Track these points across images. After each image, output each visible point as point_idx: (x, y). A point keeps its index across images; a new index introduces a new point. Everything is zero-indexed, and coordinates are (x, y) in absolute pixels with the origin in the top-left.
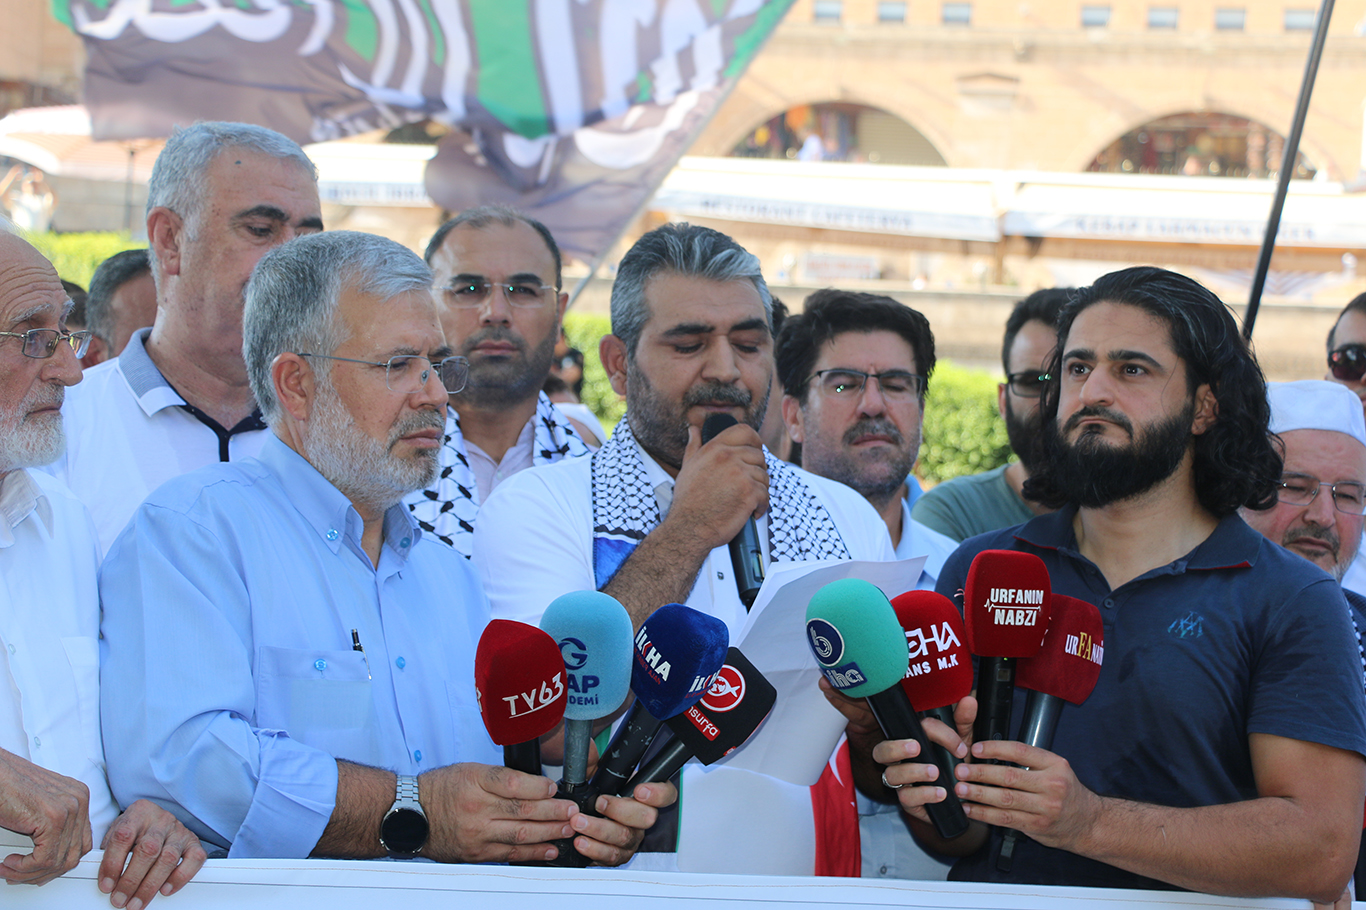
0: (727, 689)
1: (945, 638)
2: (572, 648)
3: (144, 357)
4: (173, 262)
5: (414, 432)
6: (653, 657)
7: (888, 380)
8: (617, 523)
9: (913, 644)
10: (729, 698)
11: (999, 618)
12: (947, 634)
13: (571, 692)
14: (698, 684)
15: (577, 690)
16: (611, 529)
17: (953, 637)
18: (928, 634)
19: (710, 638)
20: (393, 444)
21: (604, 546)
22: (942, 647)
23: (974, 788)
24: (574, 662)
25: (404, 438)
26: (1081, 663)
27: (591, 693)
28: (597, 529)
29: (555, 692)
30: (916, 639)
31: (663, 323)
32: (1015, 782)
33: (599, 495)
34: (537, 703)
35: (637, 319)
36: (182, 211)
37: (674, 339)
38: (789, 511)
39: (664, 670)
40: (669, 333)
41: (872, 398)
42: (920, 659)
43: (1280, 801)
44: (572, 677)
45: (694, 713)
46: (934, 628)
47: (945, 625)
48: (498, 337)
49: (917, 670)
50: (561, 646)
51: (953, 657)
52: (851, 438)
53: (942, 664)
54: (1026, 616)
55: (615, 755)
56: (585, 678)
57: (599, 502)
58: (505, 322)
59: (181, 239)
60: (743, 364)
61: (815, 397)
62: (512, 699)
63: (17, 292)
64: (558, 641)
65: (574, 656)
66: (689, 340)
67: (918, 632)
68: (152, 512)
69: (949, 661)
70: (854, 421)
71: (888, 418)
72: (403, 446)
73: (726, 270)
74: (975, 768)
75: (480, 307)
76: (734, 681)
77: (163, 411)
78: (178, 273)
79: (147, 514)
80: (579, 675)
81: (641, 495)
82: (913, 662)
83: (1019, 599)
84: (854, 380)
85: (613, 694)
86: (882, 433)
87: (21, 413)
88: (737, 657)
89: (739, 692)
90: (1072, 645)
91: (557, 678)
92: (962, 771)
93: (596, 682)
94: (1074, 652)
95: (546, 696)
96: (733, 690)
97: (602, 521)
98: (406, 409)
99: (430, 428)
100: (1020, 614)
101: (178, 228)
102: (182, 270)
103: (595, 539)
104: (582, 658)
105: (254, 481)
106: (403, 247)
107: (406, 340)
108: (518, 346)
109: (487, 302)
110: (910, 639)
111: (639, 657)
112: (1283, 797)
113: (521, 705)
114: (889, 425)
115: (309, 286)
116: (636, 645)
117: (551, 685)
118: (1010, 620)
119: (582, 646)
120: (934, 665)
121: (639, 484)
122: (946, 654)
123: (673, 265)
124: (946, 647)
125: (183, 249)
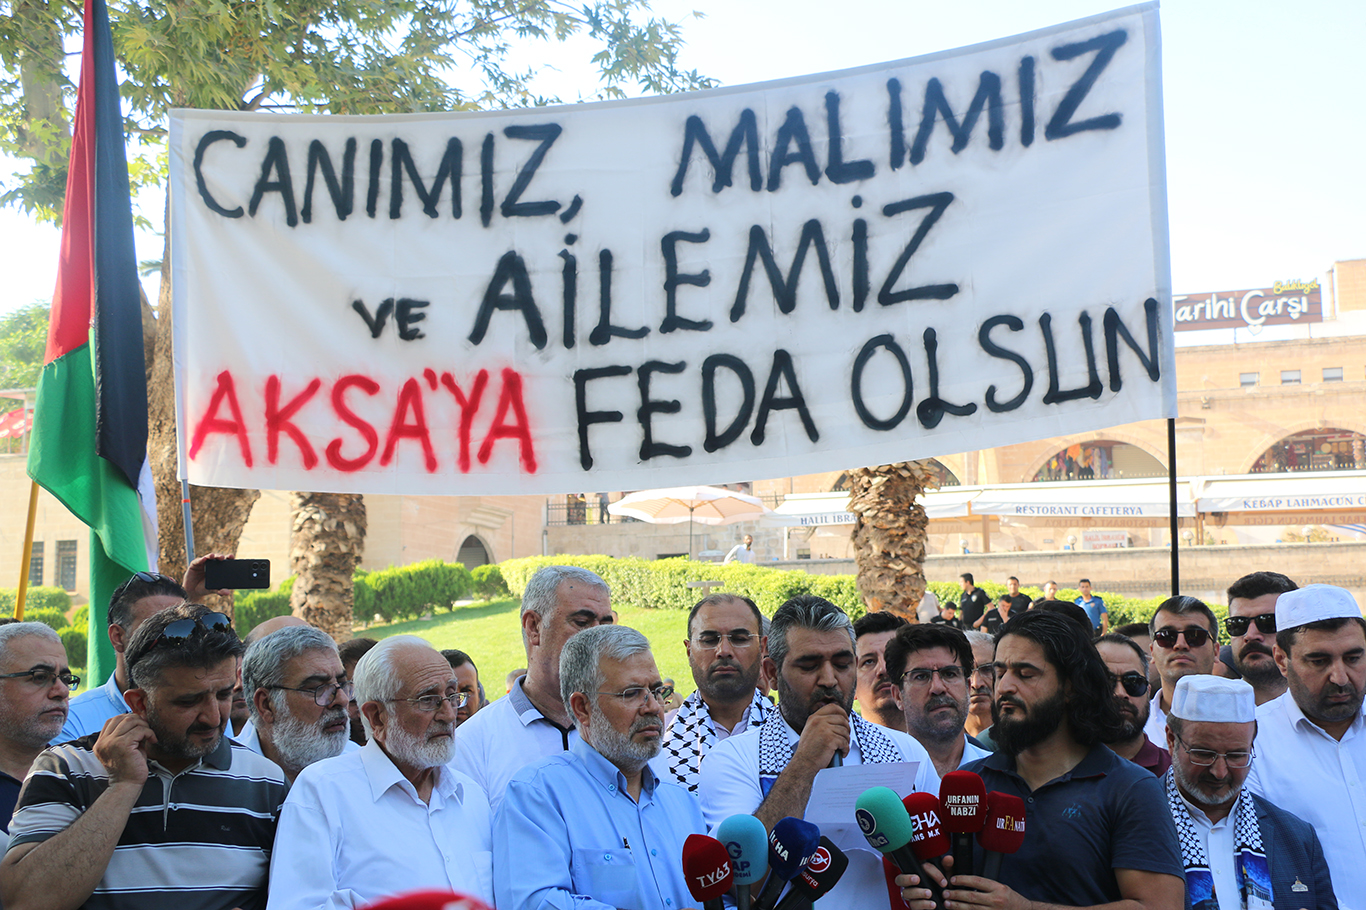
0: (821, 860)
1: (932, 820)
2: (734, 847)
3: (521, 692)
4: (536, 639)
5: (642, 728)
6: (779, 847)
7: (947, 673)
8: (773, 768)
9: (915, 823)
10: (823, 865)
11: (953, 811)
12: (933, 818)
13: (735, 871)
14: (804, 861)
15: (739, 870)
16: (769, 771)
17: (936, 819)
18: (922, 818)
19: (808, 836)
20: (632, 737)
21: (765, 782)
22: (930, 825)
23: (954, 903)
24: (736, 855)
25: (638, 732)
26: (1008, 833)
27: (746, 871)
28: (761, 773)
29: (725, 872)
30: (916, 820)
31: (795, 654)
32: (974, 899)
33: (763, 752)
34: (715, 879)
35: (782, 651)
36: (541, 612)
37: (801, 664)
38: (874, 753)
39: (785, 854)
40: (798, 660)
41: (937, 684)
42: (918, 832)
43: (1134, 902)
44: (735, 863)
45: (805, 875)
46: (925, 814)
47: (932, 812)
48: (726, 664)
49: (917, 838)
50: (727, 847)
51: (937, 831)
52: (929, 708)
53: (931, 834)
54: (969, 810)
55: (763, 900)
56: (742, 863)
57: (763, 757)
58: (730, 656)
59: (541, 627)
60: (840, 675)
61: (907, 686)
62: (701, 878)
63: (421, 679)
64: (724, 845)
65: (735, 851)
66: (810, 664)
67: (917, 817)
68: (513, 785)
69: (934, 833)
70: (929, 698)
71: (948, 694)
72: (638, 736)
73: (829, 625)
74: (953, 892)
75: (716, 648)
76: (825, 855)
77: (534, 722)
78: (538, 644)
79: (511, 786)
80: (739, 861)
81: (783, 752)
82: (915, 833)
83: (964, 801)
84: (924, 674)
85: (759, 869)
86: (945, 703)
87: (425, 738)
88: (826, 842)
89: (828, 861)
90: (1001, 824)
91: (725, 865)
92: (946, 893)
93: (748, 865)
94: (1003, 827)
95: (720, 875)
96: (825, 861)
97: (764, 767)
98: (638, 716)
99: (651, 725)
100: (965, 810)
101: (539, 621)
102: (541, 643)
103: (761, 779)
104: (740, 853)
105: (569, 763)
106: (633, 631)
107: (634, 680)
108: (738, 669)
109: (719, 645)
110: (913, 821)
111: (771, 847)
112: (1135, 899)
113: (707, 881)
114: (948, 698)
115: (584, 656)
116: (769, 840)
117: (722, 869)
118: (960, 813)
119: (738, 846)
120: (926, 835)
121: (782, 745)
122: (933, 829)
123: (800, 622)
124: (933, 825)
125: (541, 632)
